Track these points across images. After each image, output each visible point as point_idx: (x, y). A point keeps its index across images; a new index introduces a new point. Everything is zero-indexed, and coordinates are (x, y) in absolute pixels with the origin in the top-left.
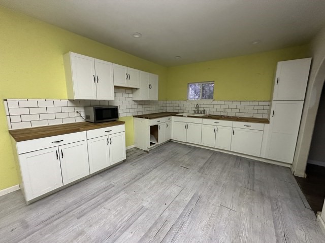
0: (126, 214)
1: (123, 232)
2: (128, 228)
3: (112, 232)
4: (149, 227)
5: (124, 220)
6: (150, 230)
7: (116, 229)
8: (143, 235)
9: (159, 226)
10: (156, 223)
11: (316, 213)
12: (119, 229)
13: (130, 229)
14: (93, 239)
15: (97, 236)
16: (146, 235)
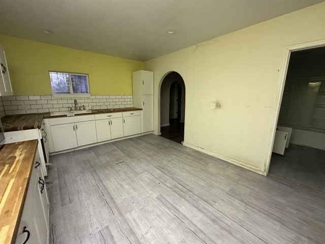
0: (162, 210)
1: (180, 212)
2: (176, 209)
3: (179, 220)
4: (177, 195)
5: (168, 211)
6: (180, 195)
7: (176, 218)
8: (183, 199)
9: (177, 190)
10: (175, 191)
11: (180, 143)
12: (176, 214)
13: (177, 207)
14: (184, 237)
15: (181, 233)
16: (183, 197)
